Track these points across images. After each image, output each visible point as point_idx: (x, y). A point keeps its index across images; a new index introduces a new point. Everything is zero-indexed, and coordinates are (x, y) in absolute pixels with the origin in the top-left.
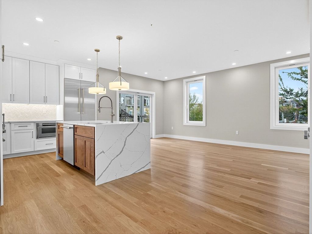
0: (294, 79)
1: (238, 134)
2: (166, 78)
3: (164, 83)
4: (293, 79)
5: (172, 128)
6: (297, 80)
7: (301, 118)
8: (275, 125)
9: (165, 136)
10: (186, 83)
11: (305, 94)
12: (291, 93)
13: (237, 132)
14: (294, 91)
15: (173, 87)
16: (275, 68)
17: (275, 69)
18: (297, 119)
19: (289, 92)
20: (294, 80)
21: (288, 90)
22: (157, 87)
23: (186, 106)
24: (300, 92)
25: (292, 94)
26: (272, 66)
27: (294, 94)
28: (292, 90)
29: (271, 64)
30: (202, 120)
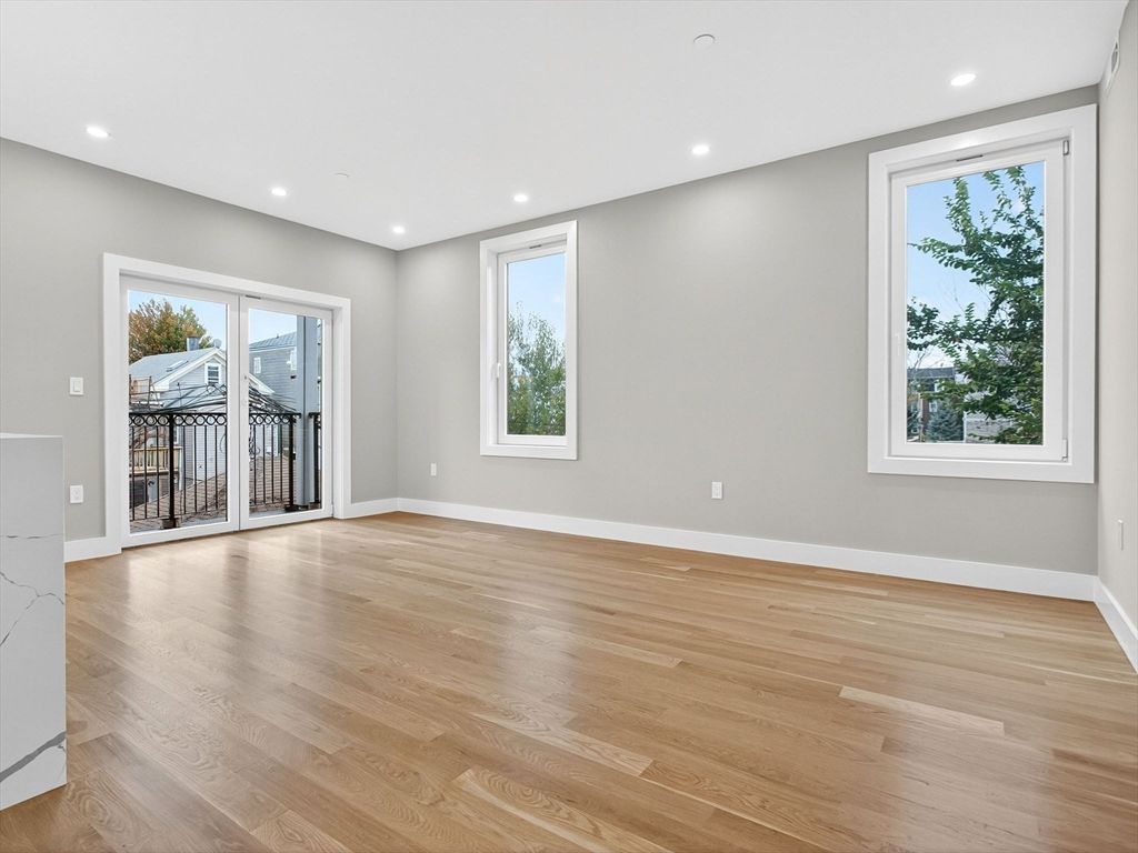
0: (945, 261)
1: (720, 497)
2: (399, 230)
3: (397, 257)
4: (941, 262)
5: (433, 466)
6: (956, 267)
7: (936, 430)
8: (890, 455)
9: (401, 504)
10: (495, 257)
11: (980, 327)
12: (927, 325)
13: (717, 490)
14: (937, 320)
15: (434, 278)
16: (890, 176)
17: (890, 180)
18: (924, 431)
19: (921, 319)
20: (946, 265)
21: (919, 313)
22: (365, 275)
23: (494, 367)
24: (963, 322)
25: (930, 329)
26: (880, 163)
27: (941, 328)
28: (931, 314)
29: (872, 156)
30: (562, 432)
